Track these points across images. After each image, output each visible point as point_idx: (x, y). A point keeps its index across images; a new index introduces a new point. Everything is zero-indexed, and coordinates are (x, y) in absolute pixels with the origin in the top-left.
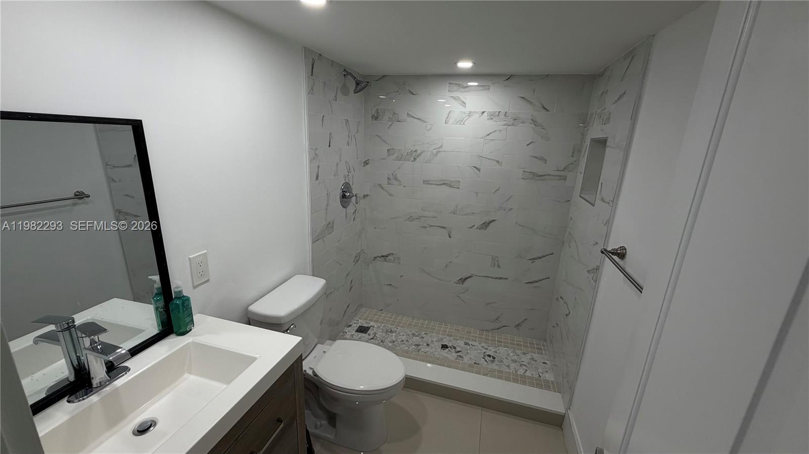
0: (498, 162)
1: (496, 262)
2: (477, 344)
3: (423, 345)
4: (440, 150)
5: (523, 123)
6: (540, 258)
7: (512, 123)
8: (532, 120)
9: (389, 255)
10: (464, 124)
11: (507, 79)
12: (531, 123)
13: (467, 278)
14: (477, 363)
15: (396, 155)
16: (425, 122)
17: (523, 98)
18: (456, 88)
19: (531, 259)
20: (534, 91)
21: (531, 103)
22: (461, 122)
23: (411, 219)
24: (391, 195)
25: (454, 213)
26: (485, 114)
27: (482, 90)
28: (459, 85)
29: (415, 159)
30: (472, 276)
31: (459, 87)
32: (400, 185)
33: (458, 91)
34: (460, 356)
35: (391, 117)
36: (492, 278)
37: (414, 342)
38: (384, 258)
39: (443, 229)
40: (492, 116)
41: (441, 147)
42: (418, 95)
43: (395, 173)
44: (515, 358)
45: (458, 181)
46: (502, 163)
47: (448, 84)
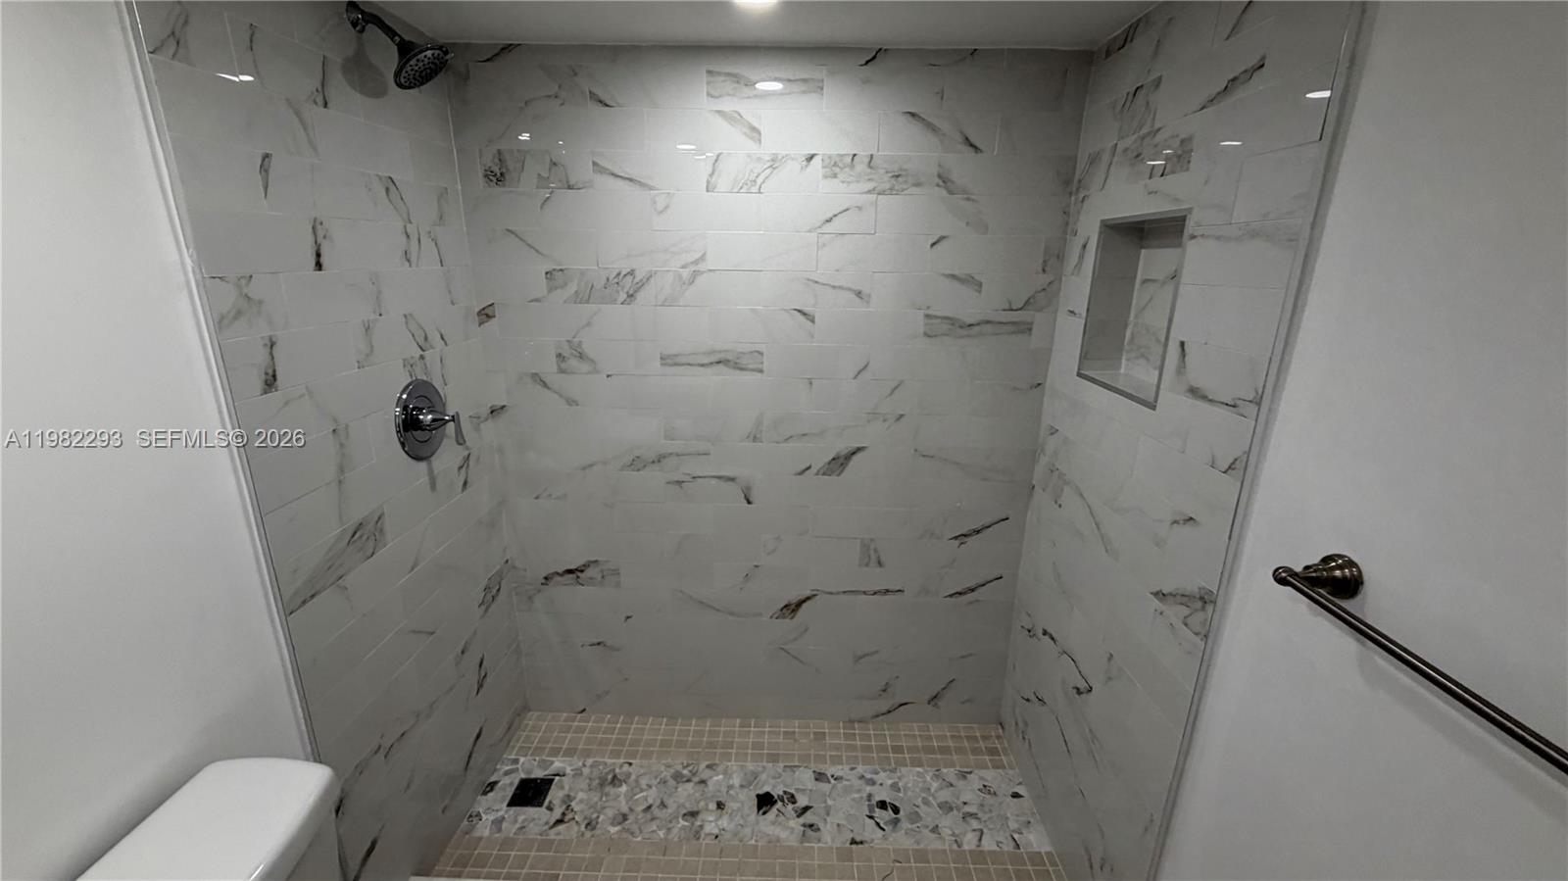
0: (859, 294)
1: (872, 552)
2: (847, 768)
3: (707, 810)
4: (702, 267)
5: (917, 185)
6: (978, 532)
7: (888, 186)
8: (939, 176)
9: (587, 566)
10: (760, 192)
11: (867, 62)
12: (938, 185)
13: (804, 601)
14: (858, 839)
15: (572, 288)
16: (651, 188)
17: (913, 115)
18: (729, 86)
19: (956, 538)
20: (941, 94)
21: (932, 128)
22: (751, 185)
23: (637, 463)
24: (571, 402)
25: (755, 437)
26: (817, 161)
27: (804, 92)
28: (736, 78)
29: (630, 295)
30: (815, 595)
31: (738, 82)
32: (596, 371)
33: (734, 95)
34: (811, 826)
35: (545, 174)
36: (865, 593)
37: (683, 806)
38: (574, 576)
39: (730, 483)
40: (835, 167)
41: (703, 258)
42: (619, 105)
43: (576, 340)
44: (945, 795)
45: (758, 352)
46: (869, 296)
47: (705, 74)
